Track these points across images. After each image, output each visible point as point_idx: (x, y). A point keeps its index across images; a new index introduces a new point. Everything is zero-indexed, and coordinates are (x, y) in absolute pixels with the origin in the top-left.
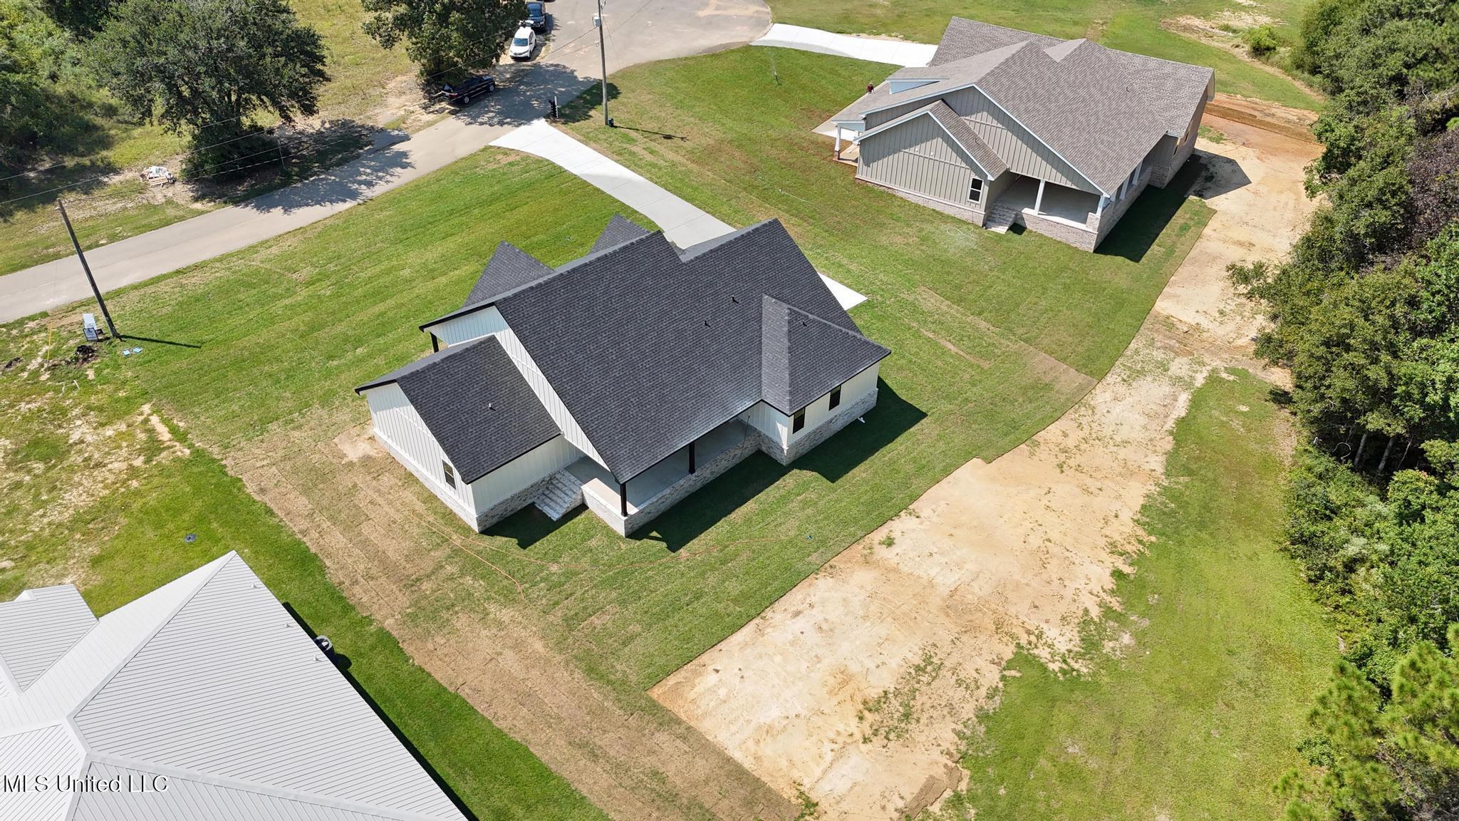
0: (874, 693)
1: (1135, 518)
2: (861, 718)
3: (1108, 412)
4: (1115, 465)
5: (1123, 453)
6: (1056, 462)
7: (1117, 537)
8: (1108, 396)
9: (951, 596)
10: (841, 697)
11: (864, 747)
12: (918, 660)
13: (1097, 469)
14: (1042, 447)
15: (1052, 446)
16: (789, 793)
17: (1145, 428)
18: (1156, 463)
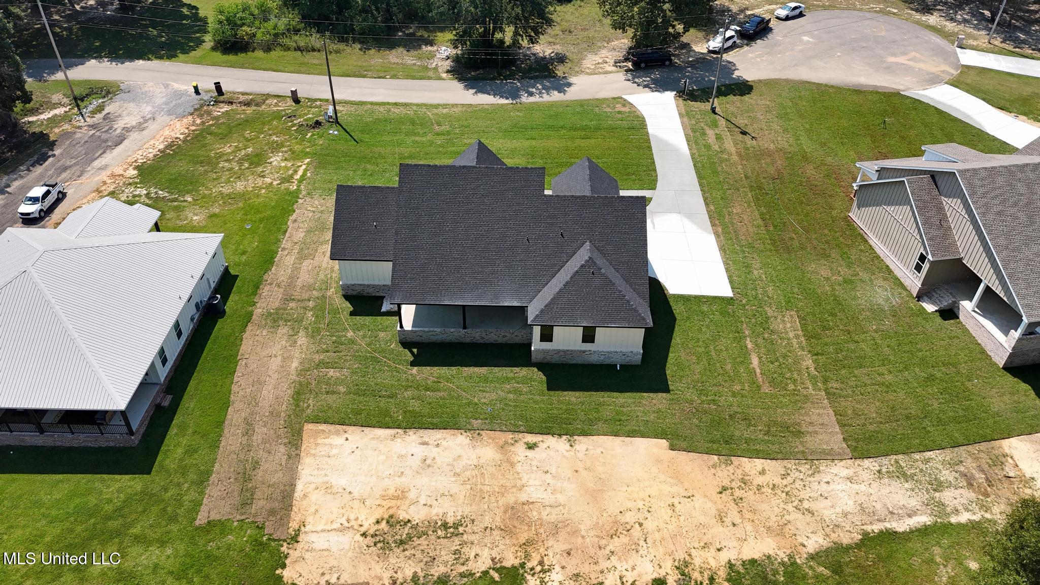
0: (403, 515)
1: (733, 562)
2: (378, 522)
3: (828, 483)
4: (774, 519)
5: (794, 516)
6: (726, 483)
7: (697, 562)
8: (845, 473)
9: (523, 504)
10: (384, 503)
11: (358, 537)
12: (450, 520)
13: (754, 512)
14: (729, 468)
15: (739, 472)
16: (294, 525)
17: (845, 515)
18: (814, 542)
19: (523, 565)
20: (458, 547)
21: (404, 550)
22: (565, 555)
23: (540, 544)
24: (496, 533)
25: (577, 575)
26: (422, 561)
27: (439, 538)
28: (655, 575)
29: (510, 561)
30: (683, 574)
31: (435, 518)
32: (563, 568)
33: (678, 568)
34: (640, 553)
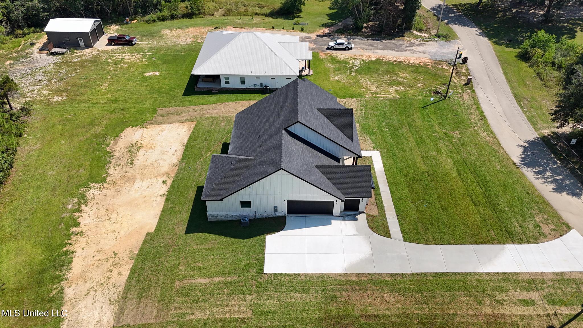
1: (74, 254)
19: (106, 183)
20: (122, 165)
21: (126, 152)
22: (104, 195)
23: (113, 187)
24: (124, 174)
25: (94, 199)
26: (120, 156)
27: (128, 159)
28: (82, 223)
29: (108, 179)
30: (78, 234)
31: (137, 158)
32: (99, 194)
33: (81, 232)
34: (95, 219)
